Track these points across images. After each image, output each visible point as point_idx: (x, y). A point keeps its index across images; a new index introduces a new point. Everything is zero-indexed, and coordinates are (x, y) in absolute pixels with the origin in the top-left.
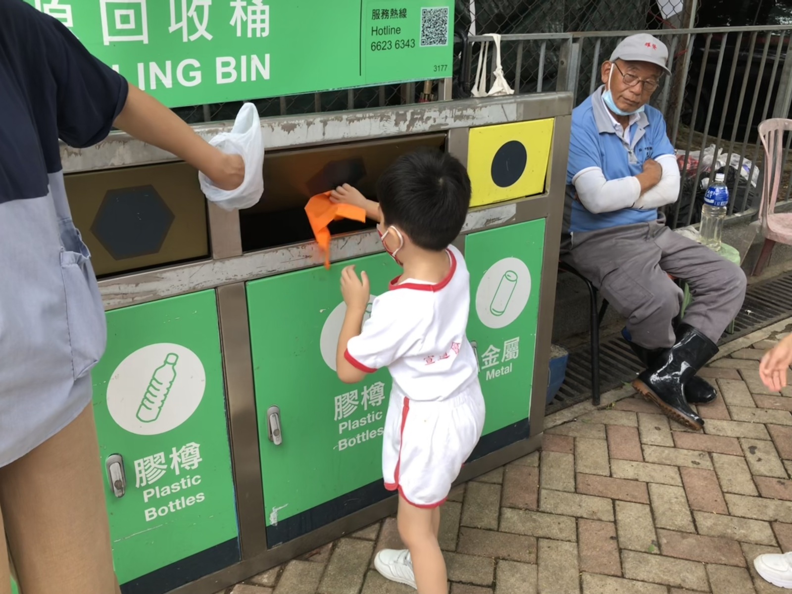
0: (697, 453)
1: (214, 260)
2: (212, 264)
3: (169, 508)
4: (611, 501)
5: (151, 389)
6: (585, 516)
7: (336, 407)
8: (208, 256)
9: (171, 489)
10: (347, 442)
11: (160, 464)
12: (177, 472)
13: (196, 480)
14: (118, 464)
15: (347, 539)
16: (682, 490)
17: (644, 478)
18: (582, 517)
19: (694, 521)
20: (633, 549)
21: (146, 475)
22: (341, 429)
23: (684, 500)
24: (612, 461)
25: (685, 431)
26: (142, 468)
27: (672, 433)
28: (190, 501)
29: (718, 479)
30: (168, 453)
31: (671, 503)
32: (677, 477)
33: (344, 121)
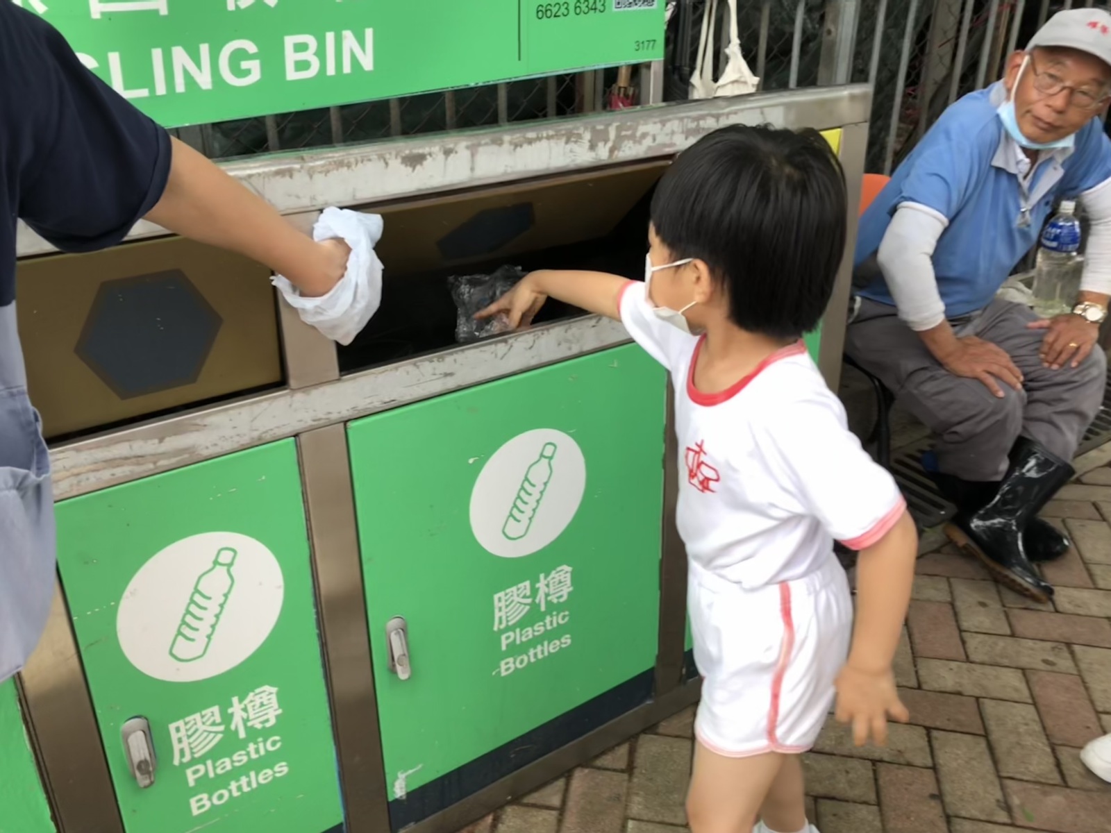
0: (1048, 645)
1: (292, 389)
2: (289, 397)
3: (230, 791)
4: (924, 732)
5: (193, 608)
6: (886, 758)
7: (496, 611)
8: (281, 383)
9: (232, 762)
10: (514, 663)
11: (214, 724)
12: (242, 734)
13: (274, 743)
14: (141, 733)
15: (515, 807)
16: (1032, 709)
17: (969, 689)
18: (881, 761)
19: (1058, 764)
20: (968, 816)
21: (190, 744)
22: (504, 644)
23: (1037, 728)
24: (919, 661)
25: (1026, 609)
26: (182, 733)
27: (1005, 612)
28: (265, 776)
29: (1087, 689)
30: (225, 705)
31: (1019, 734)
32: (1022, 686)
33: (506, 146)
